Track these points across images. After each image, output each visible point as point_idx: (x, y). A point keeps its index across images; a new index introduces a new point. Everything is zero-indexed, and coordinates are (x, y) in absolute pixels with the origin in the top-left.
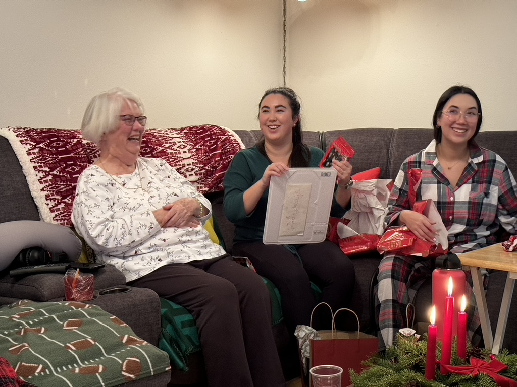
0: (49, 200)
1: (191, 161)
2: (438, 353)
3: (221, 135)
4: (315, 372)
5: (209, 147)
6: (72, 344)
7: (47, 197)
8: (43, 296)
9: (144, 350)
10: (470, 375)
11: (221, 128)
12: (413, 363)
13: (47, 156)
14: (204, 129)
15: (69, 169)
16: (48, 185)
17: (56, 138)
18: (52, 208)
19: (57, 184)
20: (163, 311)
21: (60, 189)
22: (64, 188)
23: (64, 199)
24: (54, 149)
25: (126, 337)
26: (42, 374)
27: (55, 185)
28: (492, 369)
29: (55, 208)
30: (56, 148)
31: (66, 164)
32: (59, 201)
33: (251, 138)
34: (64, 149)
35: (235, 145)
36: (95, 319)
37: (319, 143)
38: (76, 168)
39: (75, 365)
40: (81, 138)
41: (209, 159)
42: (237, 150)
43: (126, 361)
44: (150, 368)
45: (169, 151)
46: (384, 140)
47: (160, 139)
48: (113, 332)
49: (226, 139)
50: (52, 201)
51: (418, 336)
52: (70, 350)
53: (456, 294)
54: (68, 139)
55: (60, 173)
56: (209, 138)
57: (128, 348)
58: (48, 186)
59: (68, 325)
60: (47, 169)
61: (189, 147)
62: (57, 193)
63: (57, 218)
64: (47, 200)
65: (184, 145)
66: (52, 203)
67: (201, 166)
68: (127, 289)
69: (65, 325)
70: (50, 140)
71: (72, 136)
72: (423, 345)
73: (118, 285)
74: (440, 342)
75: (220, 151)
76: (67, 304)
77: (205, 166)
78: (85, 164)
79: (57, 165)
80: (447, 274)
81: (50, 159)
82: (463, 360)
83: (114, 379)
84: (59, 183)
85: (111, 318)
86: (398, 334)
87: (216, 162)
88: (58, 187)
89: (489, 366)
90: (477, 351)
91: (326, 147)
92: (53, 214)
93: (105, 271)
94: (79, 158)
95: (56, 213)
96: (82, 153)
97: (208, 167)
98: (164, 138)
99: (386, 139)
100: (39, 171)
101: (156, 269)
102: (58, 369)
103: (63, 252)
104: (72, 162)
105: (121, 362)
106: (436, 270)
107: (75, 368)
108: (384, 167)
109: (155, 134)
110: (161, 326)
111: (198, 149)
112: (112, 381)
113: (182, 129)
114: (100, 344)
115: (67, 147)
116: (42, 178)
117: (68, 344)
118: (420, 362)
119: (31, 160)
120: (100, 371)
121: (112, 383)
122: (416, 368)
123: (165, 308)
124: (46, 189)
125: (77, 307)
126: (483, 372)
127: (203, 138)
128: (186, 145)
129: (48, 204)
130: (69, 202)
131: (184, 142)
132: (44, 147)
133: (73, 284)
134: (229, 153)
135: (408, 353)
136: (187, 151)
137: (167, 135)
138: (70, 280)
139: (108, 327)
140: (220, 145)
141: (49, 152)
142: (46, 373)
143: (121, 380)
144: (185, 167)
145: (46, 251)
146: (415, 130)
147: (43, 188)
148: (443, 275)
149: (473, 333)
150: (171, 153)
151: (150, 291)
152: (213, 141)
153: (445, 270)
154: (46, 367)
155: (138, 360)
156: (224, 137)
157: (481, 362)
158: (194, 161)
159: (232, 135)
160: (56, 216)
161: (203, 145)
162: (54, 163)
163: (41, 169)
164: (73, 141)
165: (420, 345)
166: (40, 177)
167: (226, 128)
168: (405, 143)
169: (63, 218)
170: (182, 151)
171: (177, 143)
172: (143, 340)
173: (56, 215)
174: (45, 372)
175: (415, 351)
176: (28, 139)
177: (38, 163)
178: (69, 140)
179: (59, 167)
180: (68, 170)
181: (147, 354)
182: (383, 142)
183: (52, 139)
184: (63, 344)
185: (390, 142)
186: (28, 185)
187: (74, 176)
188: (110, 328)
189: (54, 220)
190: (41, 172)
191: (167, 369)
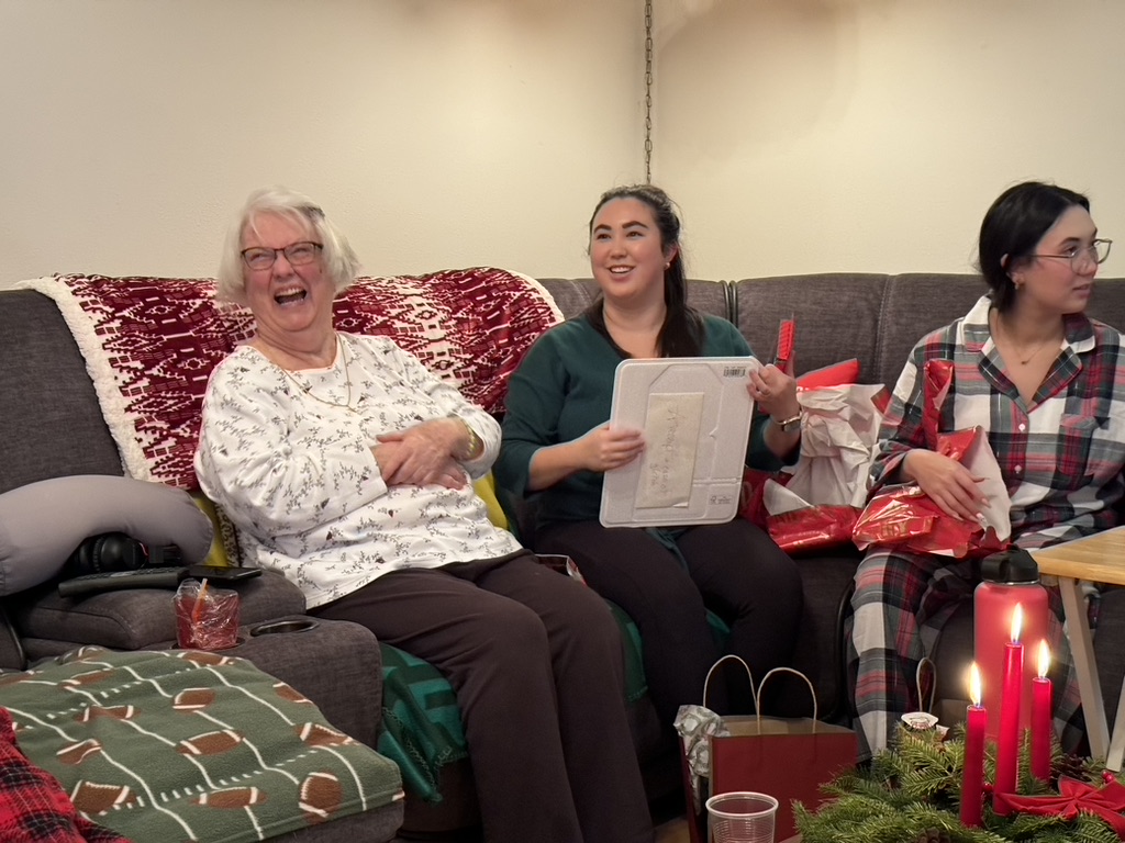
0: (143, 432)
1: (445, 346)
2: (990, 768)
3: (509, 290)
4: (716, 806)
5: (485, 315)
6: (193, 743)
7: (138, 425)
8: (129, 638)
9: (346, 757)
10: (1060, 816)
11: (509, 275)
12: (932, 789)
13: (138, 337)
14: (473, 276)
15: (185, 365)
16: (140, 399)
17: (157, 298)
18: (148, 448)
19: (160, 397)
20: (387, 670)
21: (167, 408)
22: (175, 404)
23: (174, 428)
24: (153, 322)
25: (308, 727)
26: (130, 806)
27: (157, 397)
28: (1108, 803)
29: (156, 447)
30: (158, 318)
31: (179, 354)
32: (165, 433)
33: (574, 296)
34: (174, 320)
35: (540, 311)
36: (240, 688)
37: (723, 305)
38: (199, 361)
39: (199, 788)
40: (210, 298)
41: (483, 342)
42: (545, 322)
43: (308, 779)
44: (358, 796)
45: (398, 324)
46: (866, 300)
47: (379, 298)
48: (280, 717)
49: (522, 298)
50: (149, 432)
51: (944, 730)
52: (187, 755)
53: (1028, 638)
54: (182, 299)
55: (165, 373)
56: (485, 296)
57: (313, 752)
58: (141, 402)
59: (184, 701)
60: (138, 365)
61: (441, 315)
62: (160, 416)
63: (160, 469)
64: (138, 430)
65: (430, 312)
66: (148, 438)
67: (468, 356)
68: (309, 625)
69: (177, 700)
70: (144, 302)
71: (190, 293)
72: (955, 750)
73: (290, 614)
74: (992, 744)
75: (508, 325)
76: (181, 655)
77: (476, 357)
78: (220, 352)
79: (159, 355)
80: (1008, 594)
81: (144, 342)
82: (1043, 783)
83: (283, 818)
84: (163, 394)
85: (275, 686)
86: (900, 725)
87: (499, 347)
88: (162, 403)
89: (1100, 796)
90: (1074, 764)
91: (740, 316)
92: (151, 462)
93: (263, 585)
94: (206, 340)
95: (158, 459)
96: (212, 328)
97: (483, 360)
98: (389, 298)
99: (871, 296)
100: (122, 369)
101: (371, 579)
102: (163, 795)
103: (172, 544)
104: (192, 349)
105: (297, 782)
106: (983, 586)
107: (200, 793)
108: (868, 359)
109: (369, 287)
110: (383, 705)
111: (460, 321)
112: (277, 823)
113: (426, 278)
114: (252, 742)
115: (181, 316)
116: (127, 385)
117: (184, 743)
118: (948, 786)
119: (104, 345)
120: (253, 800)
121: (278, 827)
122: (941, 799)
123: (390, 665)
124: (137, 407)
125: (203, 662)
126: (1089, 809)
127: (471, 296)
128: (435, 311)
129: (140, 440)
130: (186, 435)
131: (430, 304)
132: (132, 317)
133: (194, 613)
134: (529, 328)
135: (921, 767)
136: (438, 325)
137: (395, 291)
138: (188, 603)
139: (269, 705)
140: (507, 312)
141: (143, 328)
142: (138, 803)
143: (298, 820)
144: (432, 358)
145: (137, 542)
146: (934, 278)
147: (130, 406)
148: (999, 597)
149: (1065, 723)
150: (403, 329)
151: (359, 628)
152: (493, 303)
153: (1002, 585)
154: (136, 791)
155: (334, 778)
156: (518, 294)
157: (1083, 787)
158: (452, 346)
159: (534, 290)
160: (158, 465)
161: (472, 311)
162: (153, 352)
163: (124, 365)
164: (194, 304)
165: (948, 749)
166: (124, 382)
167: (522, 275)
168: (914, 306)
169: (172, 469)
170: (425, 324)
171: (415, 307)
172: (343, 735)
173: (157, 463)
174: (135, 802)
175: (937, 760)
176: (98, 299)
177: (119, 350)
178: (185, 302)
179: (163, 359)
180: (182, 365)
181: (353, 765)
182: (864, 303)
183: (148, 300)
184: (173, 741)
185: (880, 304)
186: (97, 400)
187: (195, 379)
188: (273, 708)
189: (153, 474)
190: (125, 371)
191: (396, 797)
